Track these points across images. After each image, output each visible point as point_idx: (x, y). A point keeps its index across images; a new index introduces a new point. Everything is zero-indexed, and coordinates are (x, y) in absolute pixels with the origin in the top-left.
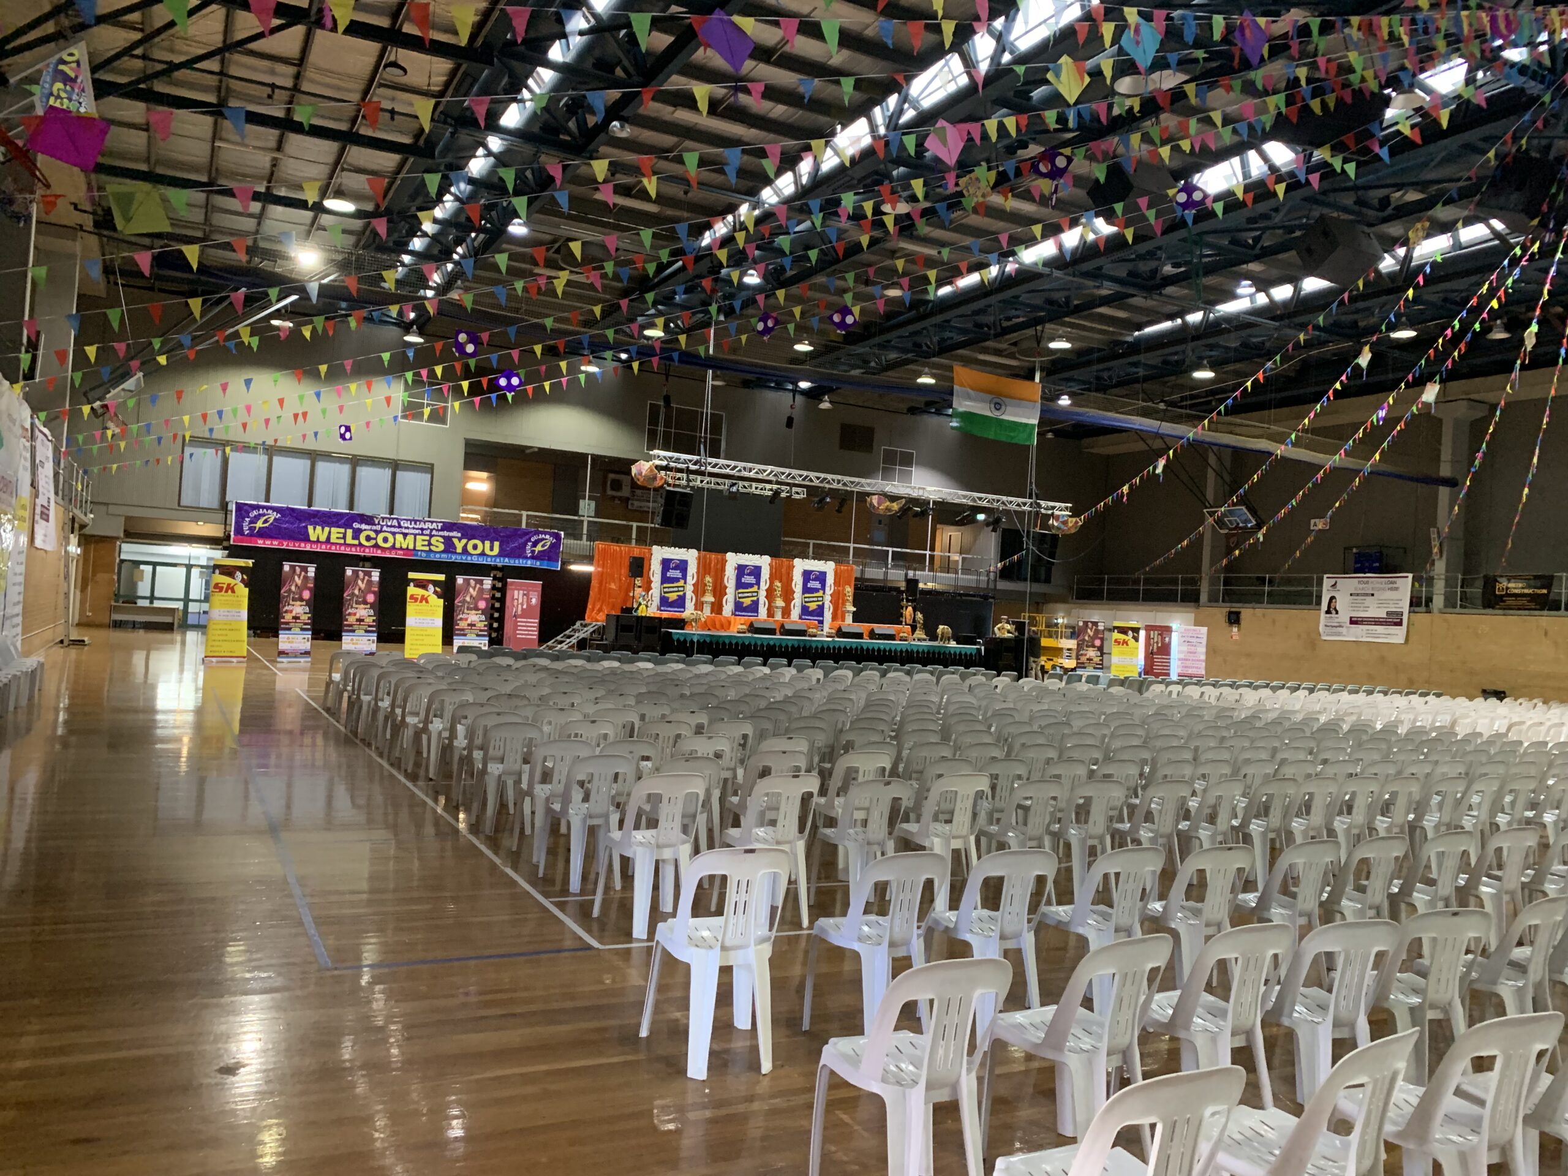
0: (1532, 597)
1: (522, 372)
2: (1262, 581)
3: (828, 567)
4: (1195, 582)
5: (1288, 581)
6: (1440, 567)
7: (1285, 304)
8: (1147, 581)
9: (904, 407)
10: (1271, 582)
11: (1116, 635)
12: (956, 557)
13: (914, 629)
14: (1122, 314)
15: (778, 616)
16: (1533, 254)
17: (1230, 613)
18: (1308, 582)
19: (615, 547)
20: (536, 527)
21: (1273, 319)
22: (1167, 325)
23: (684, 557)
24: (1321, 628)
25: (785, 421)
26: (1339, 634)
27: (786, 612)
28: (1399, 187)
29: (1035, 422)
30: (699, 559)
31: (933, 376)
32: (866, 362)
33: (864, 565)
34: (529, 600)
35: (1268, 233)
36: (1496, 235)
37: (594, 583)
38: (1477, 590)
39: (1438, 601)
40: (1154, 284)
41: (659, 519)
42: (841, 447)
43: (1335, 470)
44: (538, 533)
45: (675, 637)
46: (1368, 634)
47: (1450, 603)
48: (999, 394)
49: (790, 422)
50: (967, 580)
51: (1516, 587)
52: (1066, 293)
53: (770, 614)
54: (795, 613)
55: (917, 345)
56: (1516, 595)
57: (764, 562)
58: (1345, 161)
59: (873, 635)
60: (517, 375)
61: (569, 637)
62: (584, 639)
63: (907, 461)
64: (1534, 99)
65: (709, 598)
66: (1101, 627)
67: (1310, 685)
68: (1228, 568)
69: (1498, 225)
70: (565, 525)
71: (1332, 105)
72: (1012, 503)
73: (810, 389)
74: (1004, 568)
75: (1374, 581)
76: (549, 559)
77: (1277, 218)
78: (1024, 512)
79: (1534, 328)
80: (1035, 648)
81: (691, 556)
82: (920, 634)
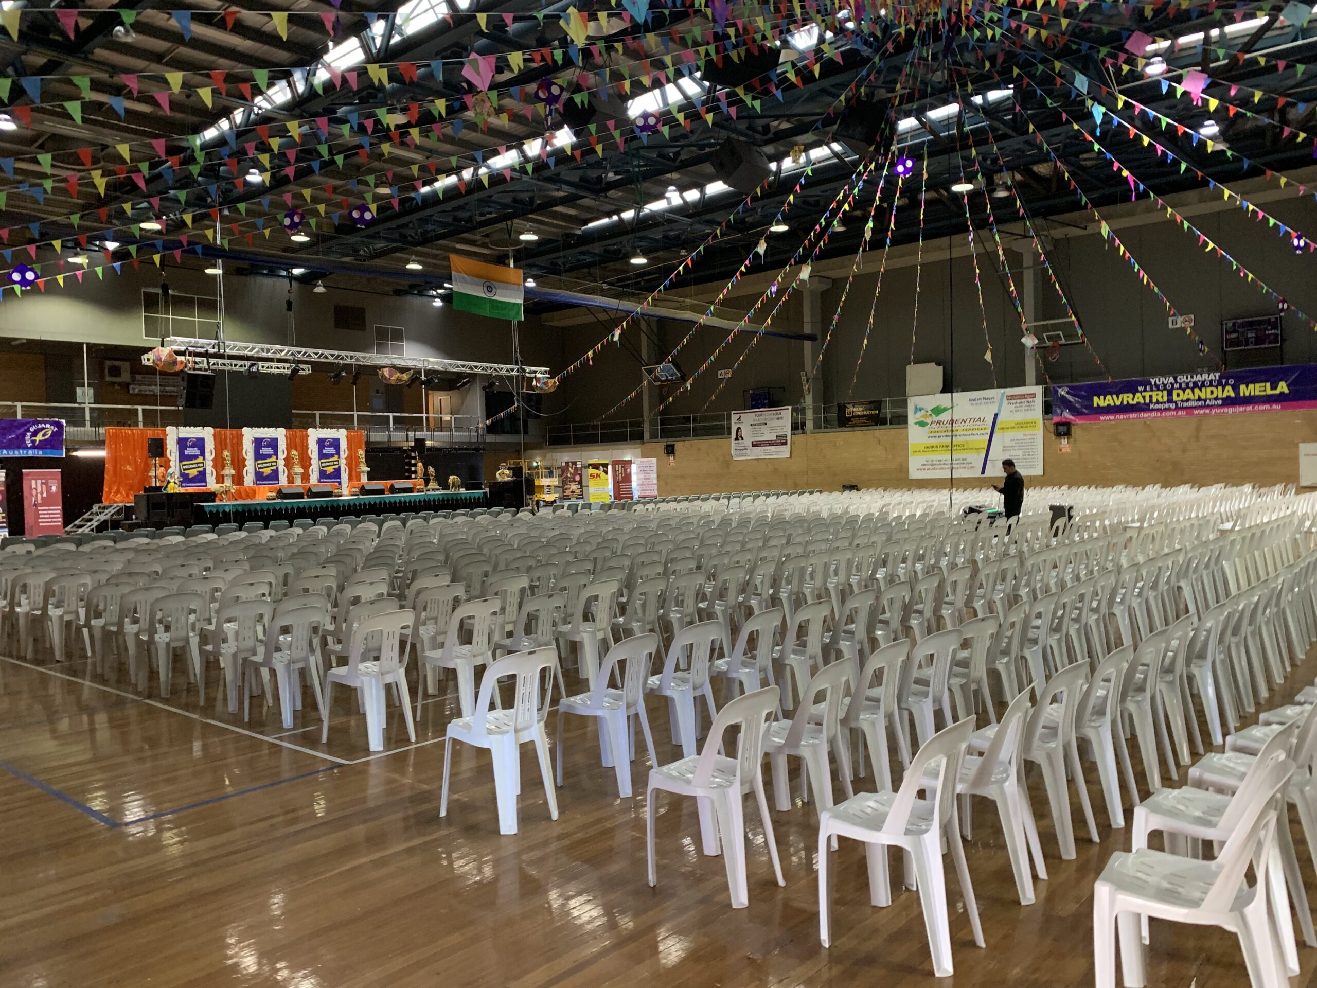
0: (869, 417)
1: (37, 267)
2: (688, 420)
3: (341, 434)
4: (639, 424)
5: (705, 419)
6: (809, 400)
7: (695, 205)
8: (603, 427)
9: (390, 289)
10: (695, 420)
11: (591, 471)
12: (447, 418)
13: (427, 482)
14: (572, 212)
15: (298, 481)
16: (871, 171)
17: (667, 446)
18: (719, 418)
19: (126, 431)
20: (32, 417)
21: (687, 216)
22: (605, 221)
23: (200, 435)
24: (733, 452)
25: (285, 306)
26: (746, 455)
27: (305, 477)
28: (777, 118)
29: (521, 301)
30: (214, 436)
31: (419, 263)
32: (356, 251)
33: (369, 430)
34: (49, 489)
35: (686, 149)
36: (836, 155)
37: (108, 466)
38: (833, 415)
39: (810, 425)
40: (599, 188)
41: (182, 401)
42: (337, 325)
43: (742, 332)
44: (37, 423)
45: (207, 510)
46: (765, 453)
47: (817, 426)
48: (488, 279)
49: (289, 304)
50: (461, 436)
51: (858, 410)
52: (530, 194)
53: (291, 480)
54: (314, 478)
55: (403, 236)
56: (859, 416)
57: (280, 433)
58: (754, 98)
59: (393, 490)
60: (32, 270)
61: (90, 520)
62: (105, 521)
63: (398, 336)
64: (868, 60)
65: (229, 471)
66: (579, 466)
67: (727, 494)
68: (662, 413)
69: (836, 147)
70: (63, 413)
71: (743, 55)
72: (504, 369)
73: (303, 275)
74: (492, 424)
75: (766, 414)
76: (53, 447)
77: (693, 139)
78: (512, 377)
79: (870, 224)
80: (531, 488)
81: (207, 433)
82: (433, 485)
